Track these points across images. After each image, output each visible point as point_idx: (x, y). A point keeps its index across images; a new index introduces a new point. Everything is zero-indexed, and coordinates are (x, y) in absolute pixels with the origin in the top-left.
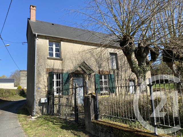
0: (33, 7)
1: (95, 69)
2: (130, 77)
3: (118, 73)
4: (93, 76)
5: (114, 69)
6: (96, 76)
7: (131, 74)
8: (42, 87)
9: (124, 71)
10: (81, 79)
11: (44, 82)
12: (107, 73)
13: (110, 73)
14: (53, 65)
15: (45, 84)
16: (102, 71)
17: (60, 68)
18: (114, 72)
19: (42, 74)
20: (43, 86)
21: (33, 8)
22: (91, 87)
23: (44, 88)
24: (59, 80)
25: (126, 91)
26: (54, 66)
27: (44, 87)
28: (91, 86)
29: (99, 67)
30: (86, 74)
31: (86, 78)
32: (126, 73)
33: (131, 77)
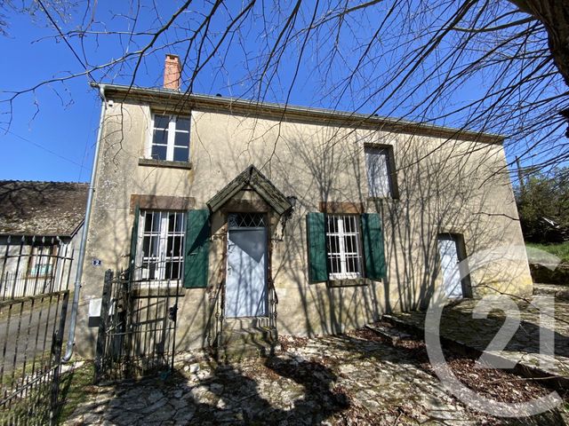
0: (172, 58)
1: (308, 197)
2: (440, 223)
3: (393, 211)
4: (299, 220)
5: (380, 196)
6: (311, 220)
7: (444, 215)
8: (106, 260)
9: (418, 204)
10: (260, 230)
11: (116, 239)
12: (353, 210)
13: (362, 209)
14: (152, 186)
15: (119, 249)
16: (333, 203)
17: (180, 194)
18: (379, 208)
19: (112, 216)
20: (111, 254)
21: (172, 61)
22: (292, 258)
23: (112, 263)
24: (174, 235)
25: (427, 273)
26: (157, 188)
27: (114, 259)
28: (289, 256)
29: (322, 189)
30: (275, 213)
31: (275, 228)
32: (427, 208)
33: (444, 222)
